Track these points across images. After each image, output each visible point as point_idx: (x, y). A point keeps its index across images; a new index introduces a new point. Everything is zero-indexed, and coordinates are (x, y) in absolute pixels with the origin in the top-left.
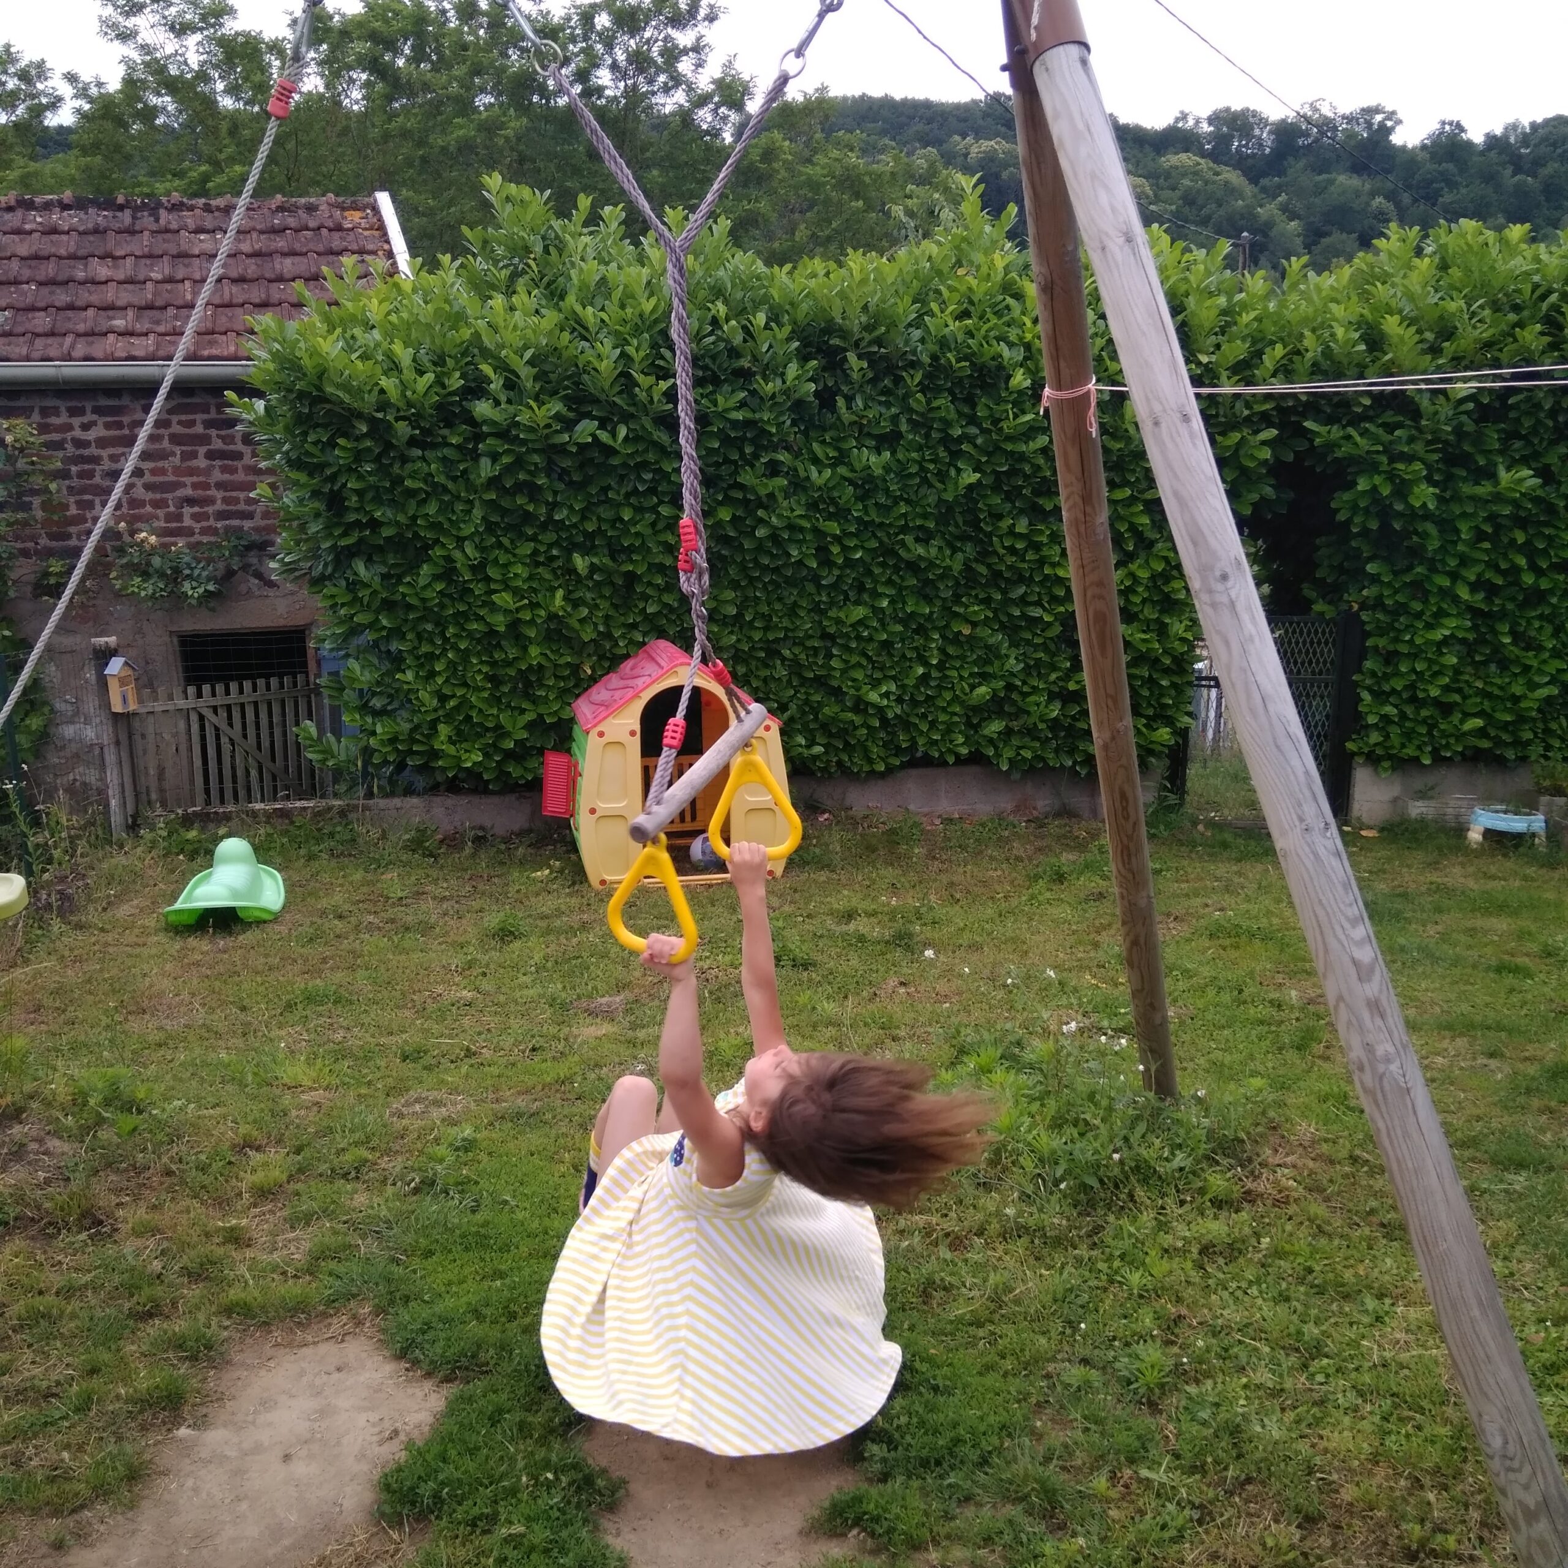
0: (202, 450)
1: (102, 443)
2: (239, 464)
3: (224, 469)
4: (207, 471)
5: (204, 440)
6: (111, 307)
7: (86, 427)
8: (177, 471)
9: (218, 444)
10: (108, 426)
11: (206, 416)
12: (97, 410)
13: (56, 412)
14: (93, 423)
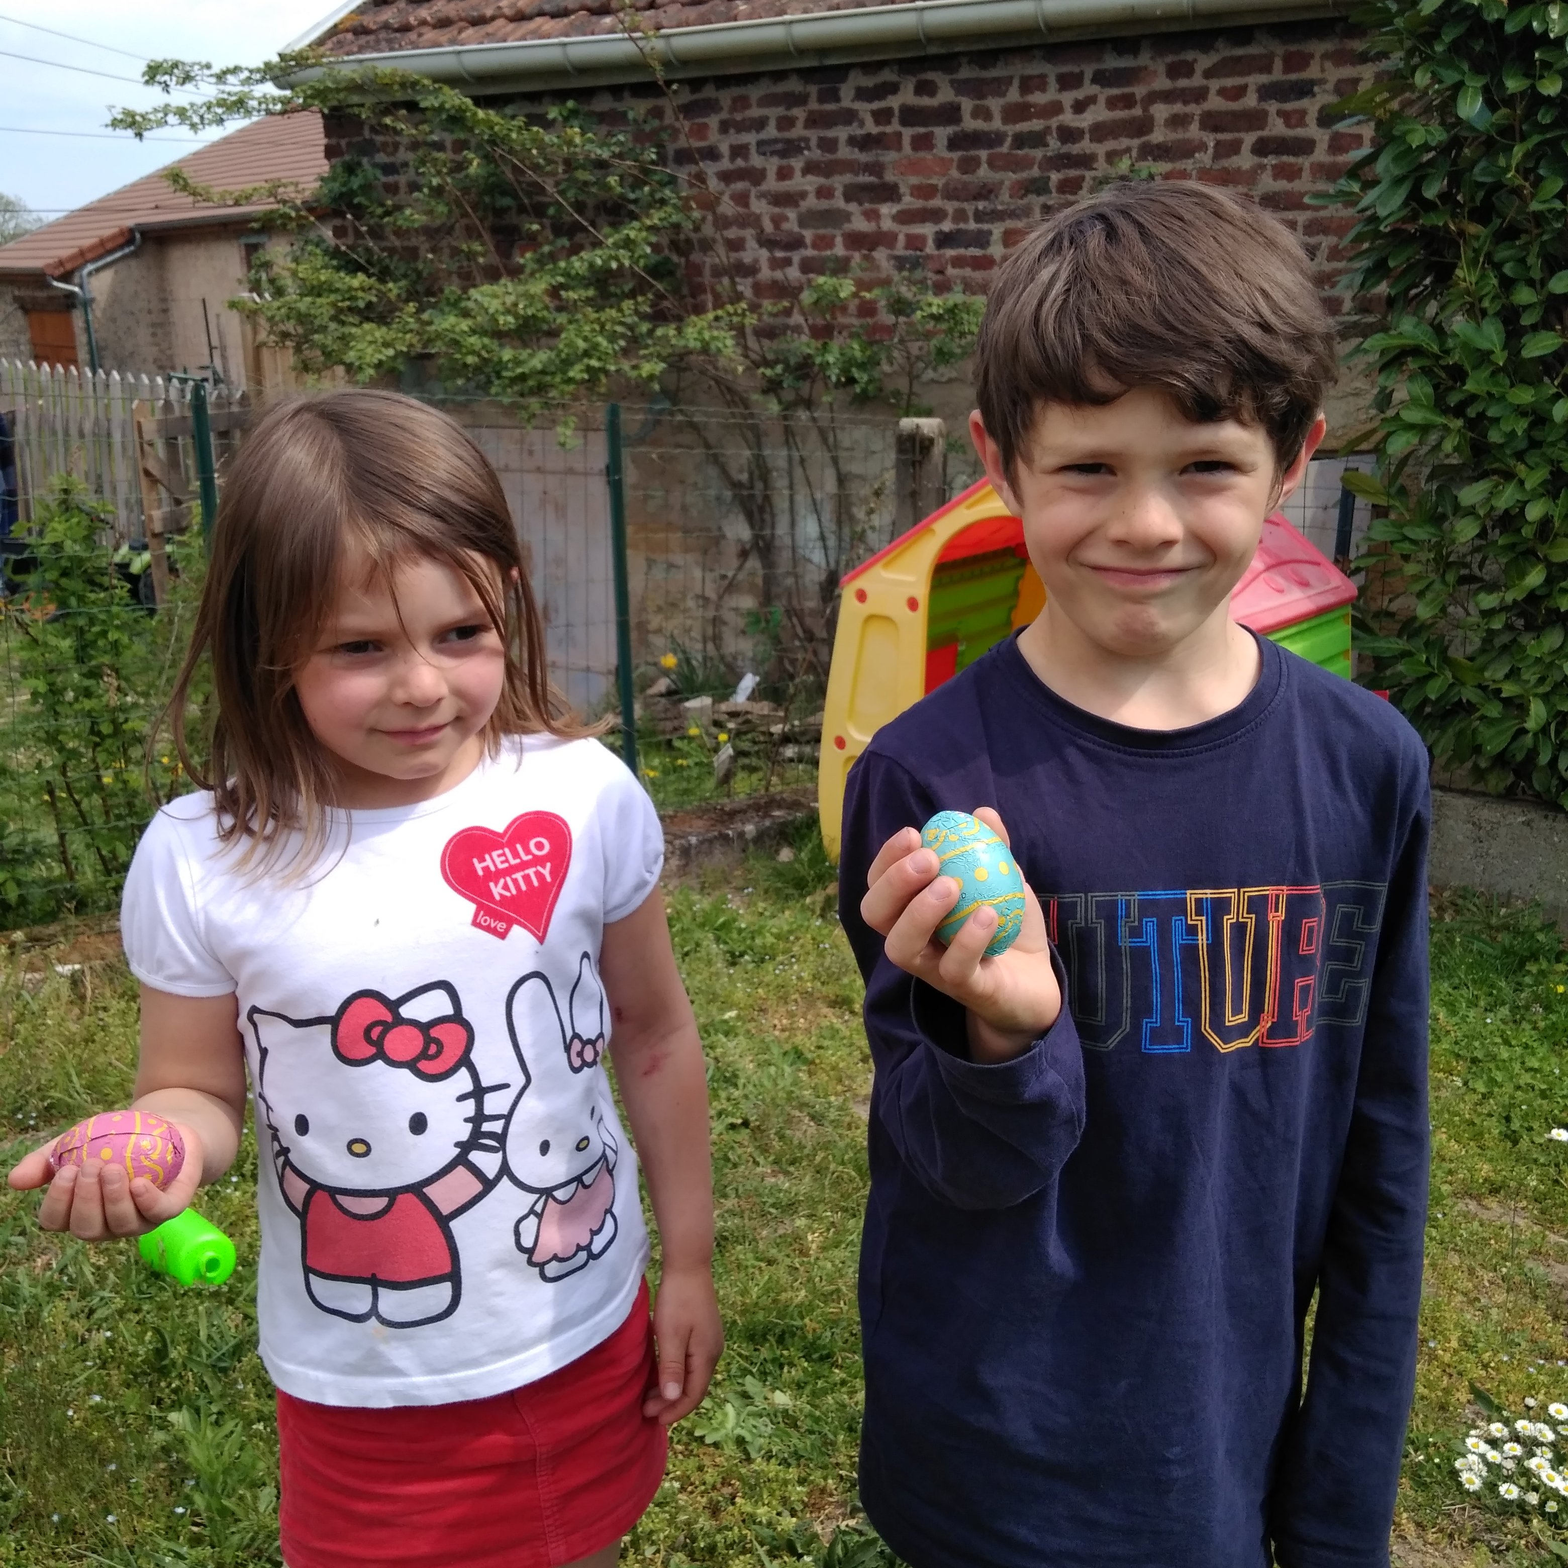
0: (1249, 139)
1: (1100, 132)
2: (1305, 162)
3: (1281, 172)
4: (1253, 176)
5: (1255, 119)
7: (1080, 107)
9: (1277, 128)
10: (1112, 104)
11: (1264, 79)
12: (1100, 78)
13: (1041, 83)
14: (1091, 100)
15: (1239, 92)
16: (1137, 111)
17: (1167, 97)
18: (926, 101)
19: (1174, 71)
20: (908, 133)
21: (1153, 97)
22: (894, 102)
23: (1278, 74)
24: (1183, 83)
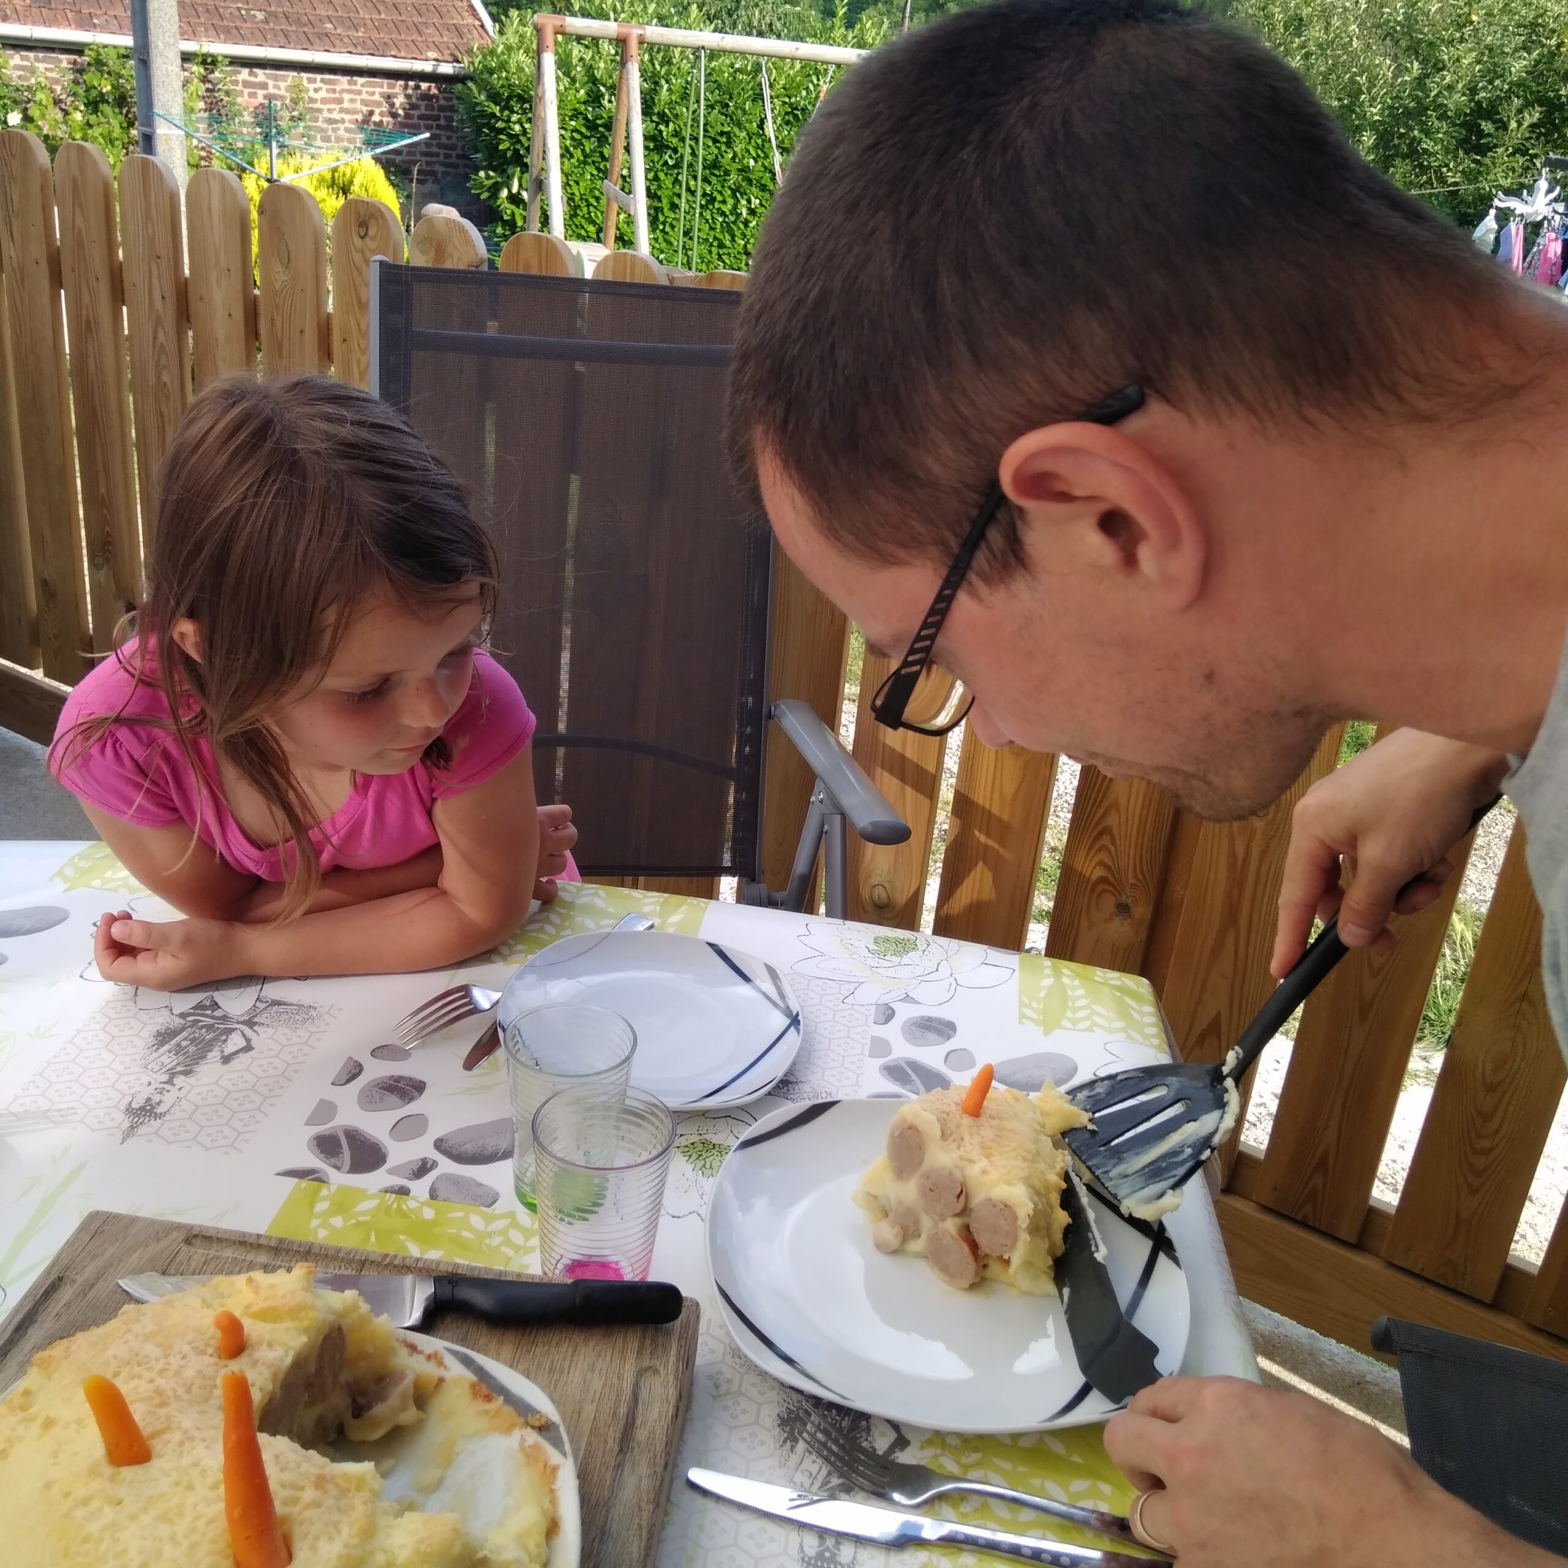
1: (324, 101)
7: (316, 90)
10: (328, 91)
11: (381, 90)
12: (322, 81)
13: (301, 79)
14: (321, 89)
15: (373, 94)
16: (337, 95)
17: (349, 91)
18: (253, 79)
19: (350, 83)
20: (246, 91)
21: (343, 91)
23: (386, 90)
24: (353, 87)
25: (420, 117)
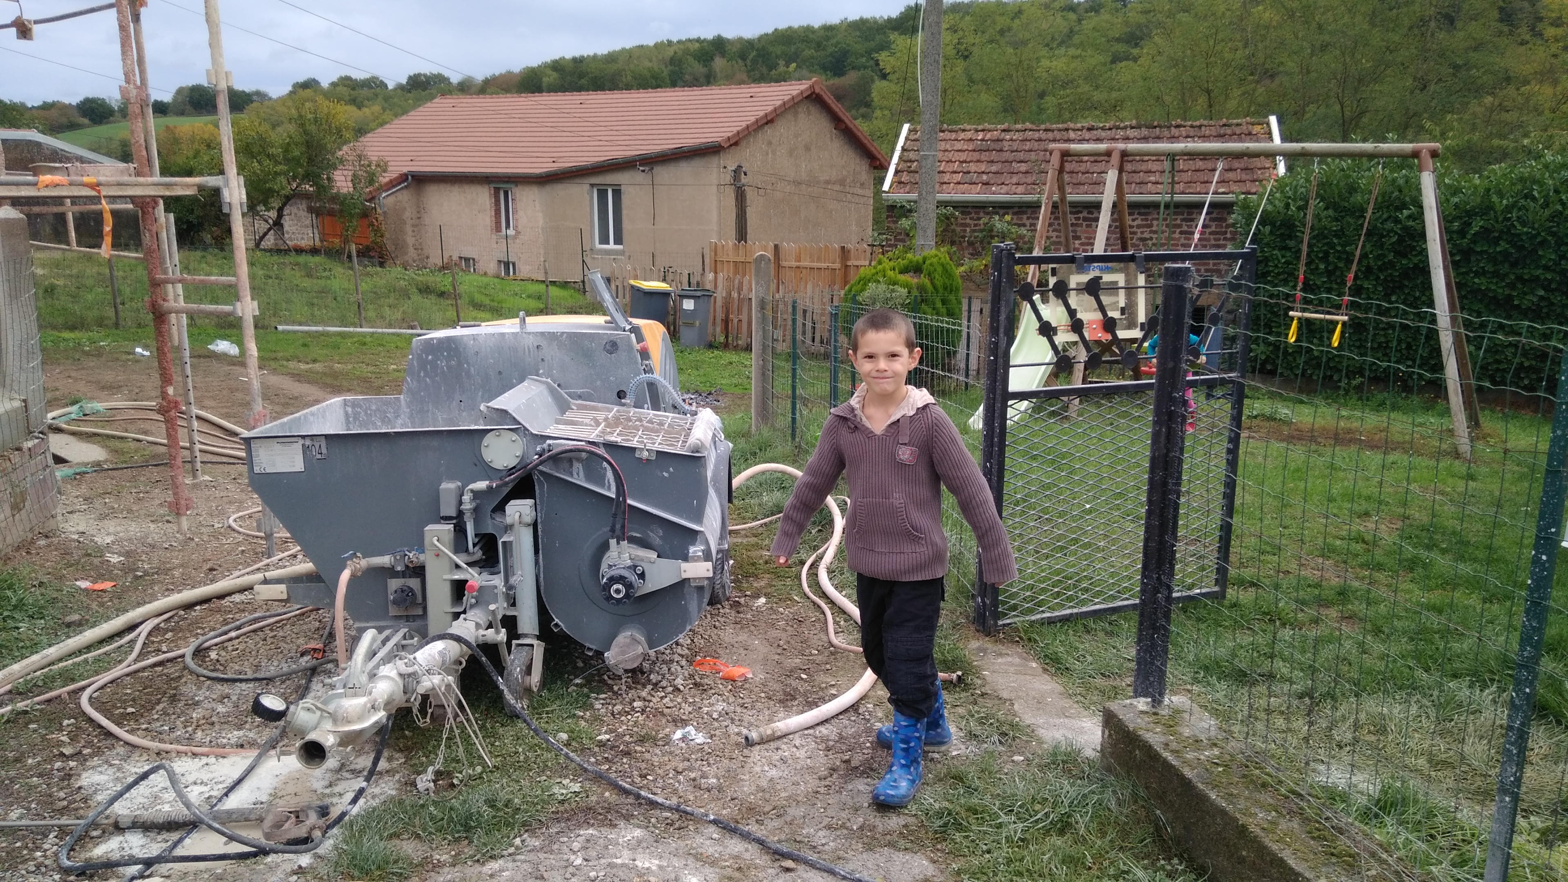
0: (1178, 231)
1: (1139, 226)
3: (1185, 239)
4: (1179, 239)
5: (1180, 226)
6: (1150, 172)
7: (1133, 220)
8: (1166, 239)
9: (1185, 228)
10: (1142, 220)
11: (1182, 217)
12: (1139, 214)
14: (1137, 219)
15: (1176, 220)
17: (1158, 220)
20: (1085, 224)
21: (1155, 220)
22: (1081, 215)
23: (1185, 216)
25: (1210, 233)
